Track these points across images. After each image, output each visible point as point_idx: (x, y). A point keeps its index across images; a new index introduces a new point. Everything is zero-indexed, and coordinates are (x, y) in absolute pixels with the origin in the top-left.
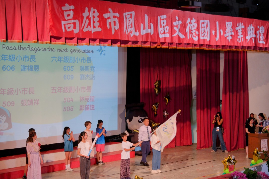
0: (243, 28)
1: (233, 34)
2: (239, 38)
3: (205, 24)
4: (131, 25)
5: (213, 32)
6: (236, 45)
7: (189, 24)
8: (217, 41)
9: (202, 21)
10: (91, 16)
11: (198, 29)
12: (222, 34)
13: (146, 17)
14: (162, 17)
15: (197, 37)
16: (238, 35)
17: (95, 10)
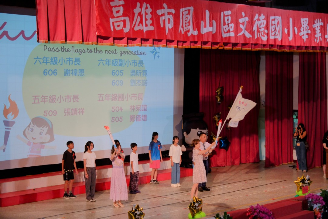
0: (321, 25)
1: (309, 32)
2: (316, 37)
3: (276, 21)
4: (189, 22)
5: (286, 30)
6: (313, 45)
7: (256, 21)
8: (290, 40)
9: (272, 18)
10: (143, 13)
11: (267, 27)
12: (296, 33)
13: (207, 13)
14: (226, 13)
15: (266, 36)
16: (315, 34)
17: (148, 5)
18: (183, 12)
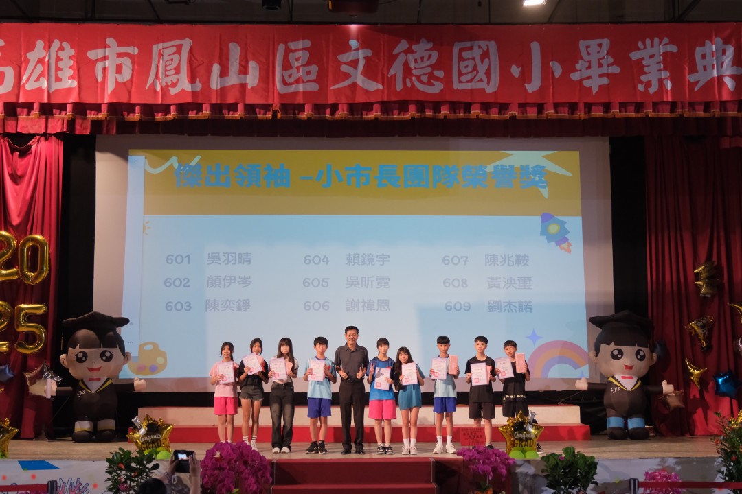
0: (670, 52)
1: (616, 70)
2: (645, 81)
3: (477, 52)
4: (177, 69)
5: (516, 71)
8: (531, 91)
9: (460, 45)
12: (557, 74)
13: (235, 48)
15: (438, 84)
17: (65, 44)
18: (160, 51)
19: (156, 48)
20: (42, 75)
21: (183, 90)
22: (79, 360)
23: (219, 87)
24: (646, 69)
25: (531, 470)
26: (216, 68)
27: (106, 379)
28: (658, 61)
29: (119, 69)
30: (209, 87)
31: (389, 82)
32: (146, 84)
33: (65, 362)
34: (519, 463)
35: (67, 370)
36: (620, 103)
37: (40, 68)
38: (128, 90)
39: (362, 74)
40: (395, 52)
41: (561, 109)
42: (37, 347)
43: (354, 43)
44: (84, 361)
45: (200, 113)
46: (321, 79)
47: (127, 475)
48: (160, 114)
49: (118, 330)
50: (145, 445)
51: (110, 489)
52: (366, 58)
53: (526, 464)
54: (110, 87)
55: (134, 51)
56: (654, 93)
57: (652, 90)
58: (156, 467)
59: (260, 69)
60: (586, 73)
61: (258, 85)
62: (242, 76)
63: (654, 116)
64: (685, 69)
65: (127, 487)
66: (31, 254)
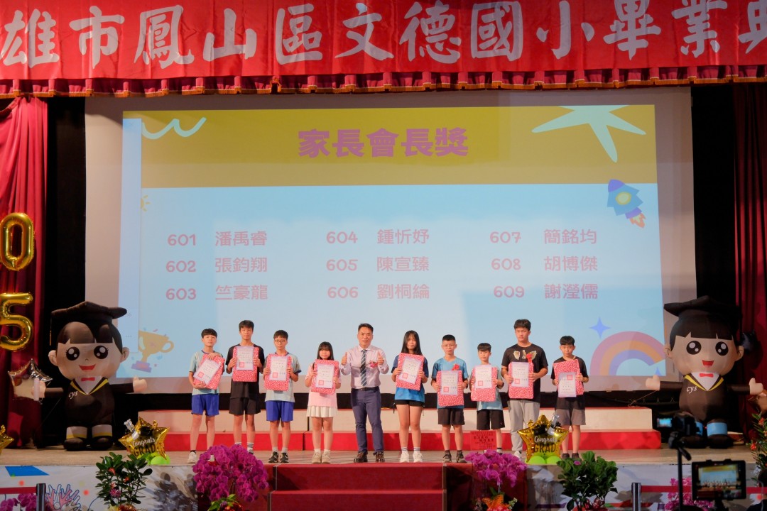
0: (718, 9)
1: (656, 30)
3: (499, 14)
4: (167, 39)
5: (542, 34)
7: (414, 19)
8: (559, 57)
9: (480, 7)
12: (589, 37)
15: (455, 53)
17: (46, 14)
18: (149, 18)
19: (144, 16)
20: (21, 48)
21: (174, 63)
22: (70, 357)
23: (213, 59)
24: (690, 29)
25: (549, 476)
26: (210, 38)
27: (101, 378)
28: (704, 20)
29: (104, 40)
30: (202, 59)
31: (401, 50)
32: (134, 58)
33: (55, 360)
34: (536, 469)
35: (57, 367)
36: (660, 69)
37: (19, 41)
38: (114, 63)
39: (370, 41)
40: (407, 16)
41: (593, 76)
42: (22, 342)
43: (361, 7)
44: (76, 358)
45: (194, 87)
46: (325, 47)
47: (119, 481)
48: (150, 89)
49: (114, 322)
50: (138, 450)
51: (101, 495)
52: (375, 24)
53: (544, 470)
54: (95, 60)
55: (120, 20)
56: (700, 56)
57: (697, 53)
58: (149, 472)
59: (258, 37)
60: (622, 35)
61: (255, 54)
62: (239, 46)
63: (699, 83)
64: (736, 28)
65: (118, 493)
66: (13, 235)
